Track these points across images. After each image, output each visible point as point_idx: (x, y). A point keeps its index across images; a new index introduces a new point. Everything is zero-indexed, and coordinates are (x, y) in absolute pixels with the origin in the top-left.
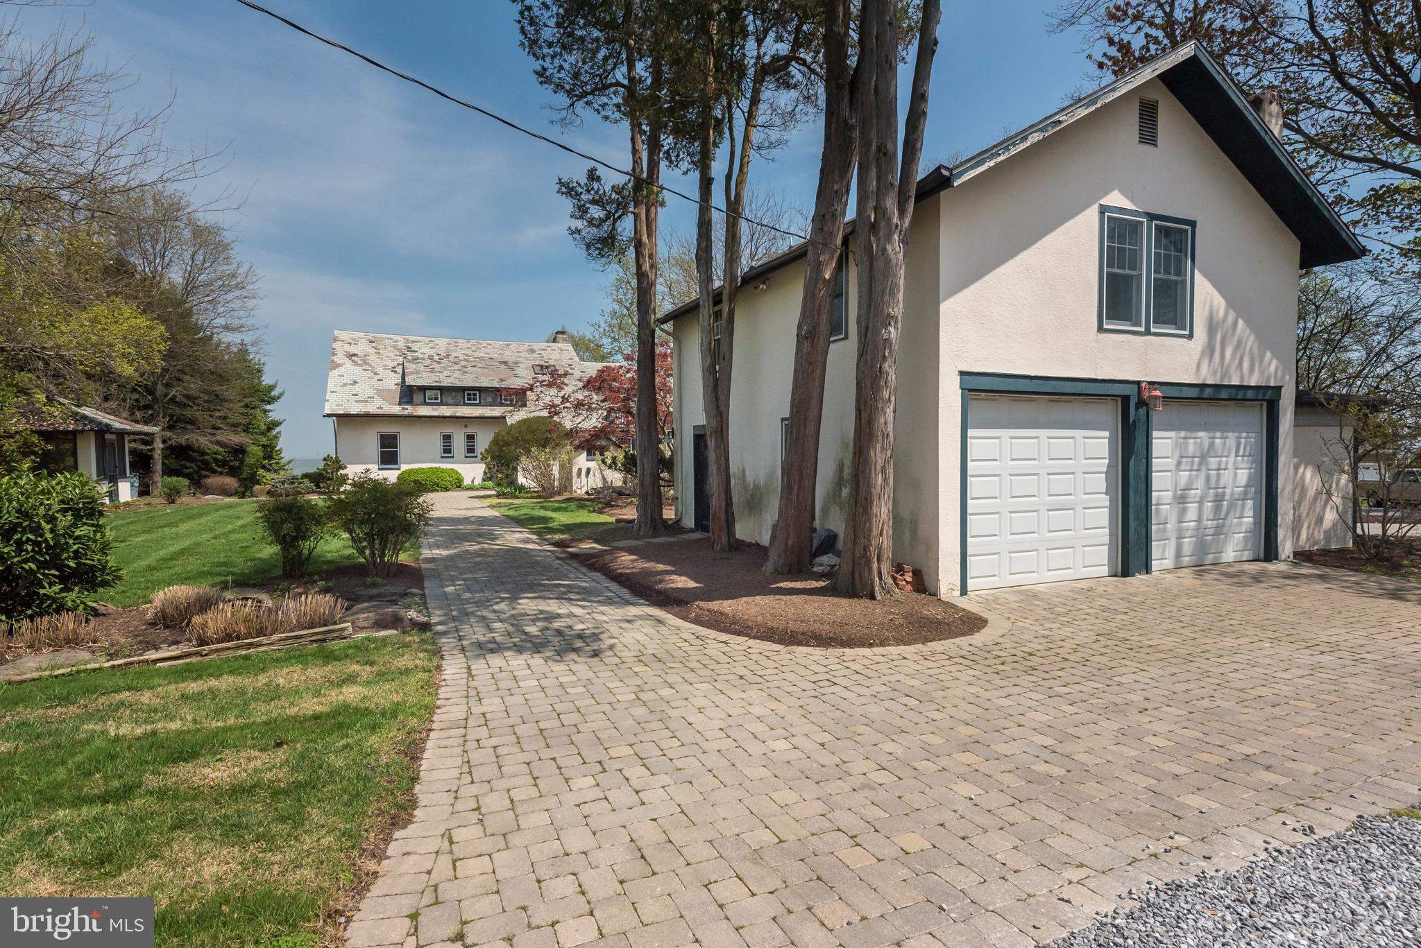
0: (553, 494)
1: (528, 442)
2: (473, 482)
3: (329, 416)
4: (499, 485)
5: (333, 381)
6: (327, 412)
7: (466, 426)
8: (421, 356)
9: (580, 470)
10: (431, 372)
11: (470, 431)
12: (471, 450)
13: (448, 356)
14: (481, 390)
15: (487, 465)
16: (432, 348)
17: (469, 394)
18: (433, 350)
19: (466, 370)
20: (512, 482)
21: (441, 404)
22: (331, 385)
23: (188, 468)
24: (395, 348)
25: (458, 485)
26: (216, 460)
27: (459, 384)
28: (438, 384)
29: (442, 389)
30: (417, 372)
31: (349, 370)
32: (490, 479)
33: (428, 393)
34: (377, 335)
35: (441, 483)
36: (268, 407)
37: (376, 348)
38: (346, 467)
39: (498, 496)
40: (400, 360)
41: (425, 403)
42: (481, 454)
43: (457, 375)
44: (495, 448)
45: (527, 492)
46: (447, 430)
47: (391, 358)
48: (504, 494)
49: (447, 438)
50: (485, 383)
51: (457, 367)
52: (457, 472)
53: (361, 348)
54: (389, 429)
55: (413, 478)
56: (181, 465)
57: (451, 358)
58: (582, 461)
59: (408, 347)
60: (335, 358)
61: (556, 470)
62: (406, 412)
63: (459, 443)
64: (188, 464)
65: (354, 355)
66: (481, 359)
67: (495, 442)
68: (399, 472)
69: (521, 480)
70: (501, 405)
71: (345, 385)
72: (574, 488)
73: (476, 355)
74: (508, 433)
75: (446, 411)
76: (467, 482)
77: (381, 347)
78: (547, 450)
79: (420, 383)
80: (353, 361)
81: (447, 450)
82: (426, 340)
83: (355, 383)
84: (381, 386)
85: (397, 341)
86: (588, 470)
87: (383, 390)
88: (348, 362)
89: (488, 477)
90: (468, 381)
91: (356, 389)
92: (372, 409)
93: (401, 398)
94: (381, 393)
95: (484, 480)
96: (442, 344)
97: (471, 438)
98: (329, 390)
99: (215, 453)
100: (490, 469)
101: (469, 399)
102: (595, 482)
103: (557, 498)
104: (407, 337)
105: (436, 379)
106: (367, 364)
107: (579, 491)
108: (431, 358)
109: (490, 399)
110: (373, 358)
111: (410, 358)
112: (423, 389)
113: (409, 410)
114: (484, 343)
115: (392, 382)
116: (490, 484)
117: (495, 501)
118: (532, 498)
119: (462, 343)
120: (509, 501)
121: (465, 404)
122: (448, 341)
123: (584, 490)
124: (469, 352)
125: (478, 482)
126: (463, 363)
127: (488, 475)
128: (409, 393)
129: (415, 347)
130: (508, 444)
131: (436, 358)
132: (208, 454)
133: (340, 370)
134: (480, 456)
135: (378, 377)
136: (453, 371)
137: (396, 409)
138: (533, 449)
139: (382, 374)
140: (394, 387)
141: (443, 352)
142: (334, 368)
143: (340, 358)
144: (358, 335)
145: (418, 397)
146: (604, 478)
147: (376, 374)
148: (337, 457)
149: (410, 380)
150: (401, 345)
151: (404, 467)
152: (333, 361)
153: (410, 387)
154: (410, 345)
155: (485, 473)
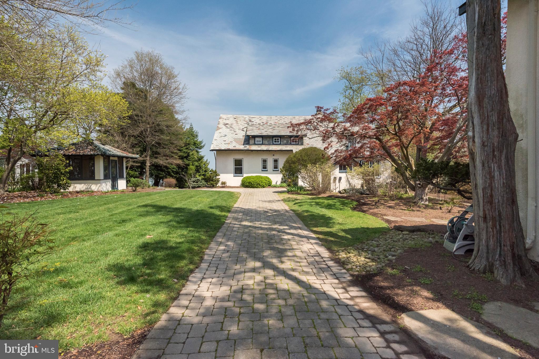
0: (319, 193)
1: (305, 161)
2: (276, 183)
3: (212, 150)
4: (289, 186)
5: (217, 135)
6: (212, 148)
7: (274, 155)
8: (255, 123)
9: (335, 178)
10: (259, 130)
11: (276, 157)
12: (276, 167)
13: (267, 123)
14: (281, 137)
15: (283, 175)
16: (260, 120)
17: (275, 139)
18: (261, 121)
19: (274, 128)
20: (296, 184)
21: (262, 144)
22: (215, 137)
23: (161, 175)
24: (244, 120)
25: (269, 185)
26: (173, 171)
27: (270, 134)
28: (261, 134)
29: (262, 137)
30: (252, 130)
31: (224, 130)
32: (285, 182)
33: (257, 139)
34: (237, 116)
35: (261, 184)
36: (200, 151)
37: (236, 121)
38: (219, 175)
39: (288, 192)
40: (246, 126)
41: (255, 144)
42: (281, 169)
43: (270, 130)
44: (287, 165)
45: (304, 191)
46: (265, 157)
47: (242, 124)
48: (292, 191)
49: (265, 161)
50: (283, 133)
51: (270, 127)
52: (269, 178)
53: (231, 121)
54: (238, 157)
55: (248, 181)
56: (158, 173)
57: (268, 124)
58: (337, 172)
59: (250, 120)
60: (219, 126)
61: (320, 178)
62: (246, 148)
63: (270, 164)
64: (161, 173)
65: (227, 124)
66: (282, 124)
67: (287, 162)
68: (242, 178)
69: (300, 183)
70: (291, 144)
71: (221, 136)
72: (332, 188)
73: (280, 122)
74: (294, 156)
75: (264, 148)
76: (274, 183)
77: (238, 120)
78: (317, 166)
79: (253, 134)
80: (227, 127)
81: (265, 167)
82: (258, 117)
83: (226, 135)
84: (236, 137)
85: (245, 118)
86: (340, 179)
87: (237, 139)
88: (224, 127)
89: (283, 181)
90: (275, 133)
91: (226, 138)
92: (231, 147)
93: (244, 142)
94: (236, 140)
95: (282, 183)
96: (265, 118)
97: (276, 161)
98: (214, 139)
99: (173, 168)
100: (284, 177)
101: (275, 142)
102: (344, 185)
103: (323, 195)
104: (250, 116)
105: (260, 132)
106: (232, 128)
107: (334, 191)
108: (259, 124)
109: (285, 142)
110: (235, 126)
111: (250, 125)
112: (254, 137)
113: (248, 147)
114: (284, 117)
115: (241, 135)
116: (284, 185)
117: (287, 196)
118: (308, 194)
119: (274, 117)
120: (295, 196)
121: (273, 144)
122: (268, 117)
123: (337, 190)
124: (277, 121)
125: (279, 183)
126: (273, 126)
127: (284, 180)
128: (248, 139)
129: (253, 120)
130: (294, 163)
131: (262, 124)
132: (170, 169)
133: (220, 131)
134: (280, 170)
135: (236, 133)
136: (269, 129)
137: (242, 147)
138: (309, 166)
139: (238, 131)
140: (242, 137)
141: (265, 122)
142: (218, 130)
143: (221, 126)
144: (229, 116)
145: (252, 141)
146: (350, 184)
147: (235, 132)
148: (216, 170)
149: (249, 133)
150: (247, 119)
151: (245, 175)
152: (218, 127)
153: (248, 136)
154: (251, 119)
155: (282, 179)
